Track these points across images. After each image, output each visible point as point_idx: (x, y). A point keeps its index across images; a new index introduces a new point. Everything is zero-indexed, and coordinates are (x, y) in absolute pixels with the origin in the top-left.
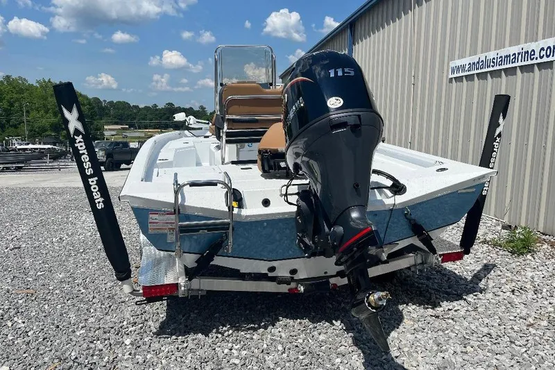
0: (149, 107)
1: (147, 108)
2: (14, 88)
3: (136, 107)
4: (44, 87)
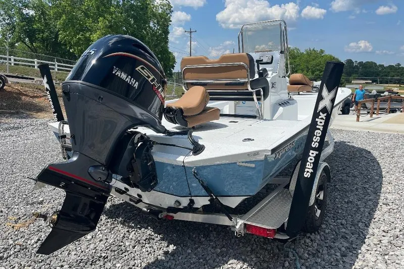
0: (393, 66)
1: (391, 67)
3: (382, 66)
4: (309, 53)
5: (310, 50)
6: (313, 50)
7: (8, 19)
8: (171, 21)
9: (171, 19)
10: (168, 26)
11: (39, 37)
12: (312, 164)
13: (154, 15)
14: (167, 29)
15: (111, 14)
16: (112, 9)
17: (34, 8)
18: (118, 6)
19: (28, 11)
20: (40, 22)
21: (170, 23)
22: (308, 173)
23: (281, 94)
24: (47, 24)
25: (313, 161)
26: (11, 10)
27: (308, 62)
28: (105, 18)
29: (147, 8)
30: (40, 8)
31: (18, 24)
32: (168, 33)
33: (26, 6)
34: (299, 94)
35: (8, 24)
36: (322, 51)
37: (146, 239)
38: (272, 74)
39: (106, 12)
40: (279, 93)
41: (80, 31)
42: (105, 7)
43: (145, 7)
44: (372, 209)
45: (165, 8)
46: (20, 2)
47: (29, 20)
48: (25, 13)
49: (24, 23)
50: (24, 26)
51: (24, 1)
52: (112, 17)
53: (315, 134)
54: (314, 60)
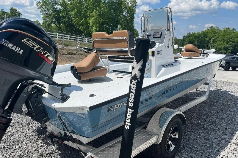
2: (213, 32)
4: (225, 31)
5: (226, 29)
6: (228, 28)
7: (47, 11)
8: (136, 11)
9: (136, 10)
10: (134, 14)
11: (63, 21)
12: (130, 119)
13: (126, 8)
14: (133, 16)
15: (101, 7)
16: (102, 5)
17: (61, 4)
18: (105, 3)
19: (57, 6)
20: (63, 12)
21: (135, 12)
22: (128, 126)
23: (167, 59)
24: (67, 14)
25: (130, 117)
26: (49, 6)
27: (224, 36)
28: (97, 10)
29: (121, 3)
30: (64, 5)
31: (52, 14)
32: (134, 18)
33: (57, 4)
34: (191, 58)
35: (47, 14)
36: (234, 29)
37: (48, 153)
38: (159, 45)
39: (98, 6)
40: (166, 58)
41: (83, 18)
42: (97, 4)
43: (120, 3)
44: (223, 146)
45: (133, 3)
46: (53, 1)
47: (57, 11)
48: (55, 7)
49: (55, 13)
50: (55, 15)
51: (55, 1)
52: (101, 10)
53: (131, 96)
54: (228, 34)
